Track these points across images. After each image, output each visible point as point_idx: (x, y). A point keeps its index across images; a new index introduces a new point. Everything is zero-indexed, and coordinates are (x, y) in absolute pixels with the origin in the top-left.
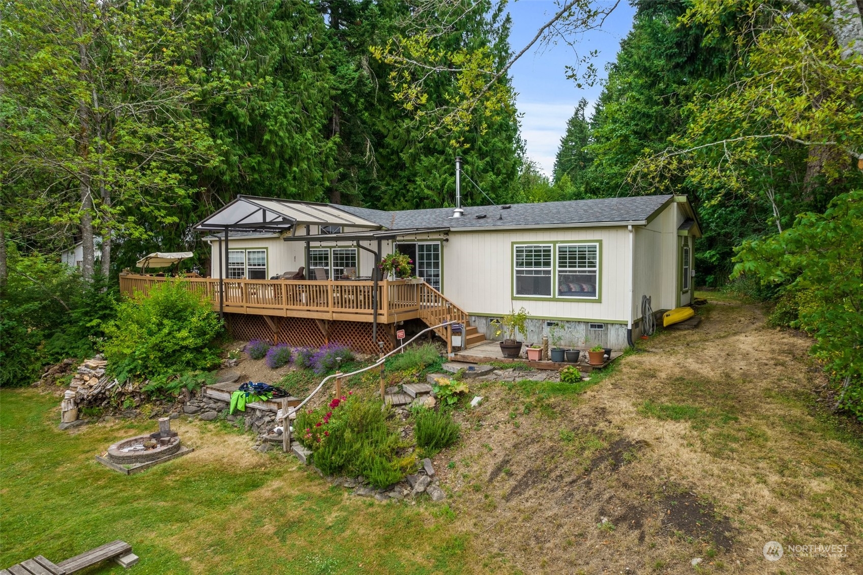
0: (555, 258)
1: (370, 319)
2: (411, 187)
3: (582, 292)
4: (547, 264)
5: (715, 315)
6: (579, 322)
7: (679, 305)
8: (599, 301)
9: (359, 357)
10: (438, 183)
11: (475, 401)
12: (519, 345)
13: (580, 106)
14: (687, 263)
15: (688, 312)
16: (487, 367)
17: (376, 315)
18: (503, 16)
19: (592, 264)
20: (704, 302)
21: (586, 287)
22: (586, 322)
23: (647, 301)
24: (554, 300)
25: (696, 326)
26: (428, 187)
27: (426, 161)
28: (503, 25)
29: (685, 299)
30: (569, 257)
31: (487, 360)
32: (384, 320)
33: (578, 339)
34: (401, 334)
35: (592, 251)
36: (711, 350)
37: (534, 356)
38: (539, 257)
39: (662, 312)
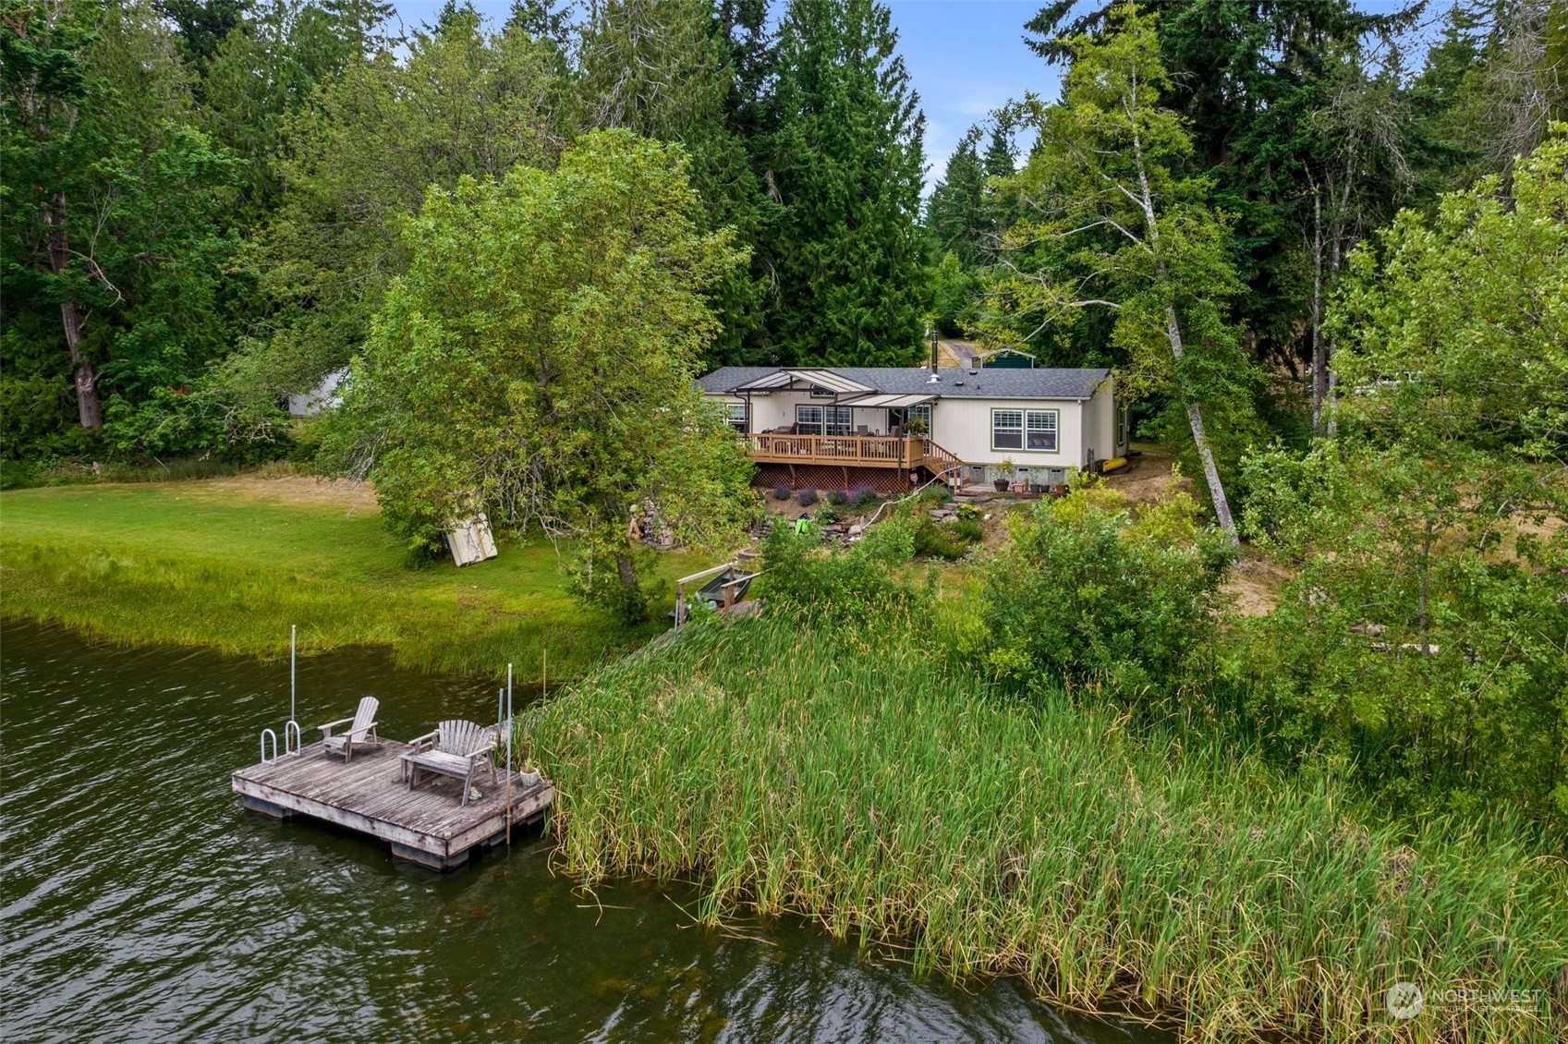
0: (1025, 421)
1: (895, 466)
2: (818, 319)
3: (1043, 446)
4: (1020, 425)
5: (1143, 464)
6: (1043, 468)
7: (1115, 456)
8: (1058, 453)
9: (879, 495)
10: (853, 317)
11: (987, 517)
12: (1007, 484)
13: (970, 137)
14: (1122, 421)
15: (1122, 461)
16: (987, 498)
17: (900, 462)
18: (915, 113)
19: (1053, 426)
20: (1139, 454)
21: (1046, 442)
22: (1048, 468)
23: (1091, 453)
24: (1024, 452)
25: (1128, 472)
26: (841, 322)
27: (839, 291)
28: (915, 125)
29: (1121, 451)
30: (1035, 420)
31: (985, 493)
32: (906, 466)
33: (1043, 478)
34: (914, 477)
35: (1053, 416)
36: (1135, 486)
37: (1019, 490)
38: (1014, 419)
39: (1102, 461)
